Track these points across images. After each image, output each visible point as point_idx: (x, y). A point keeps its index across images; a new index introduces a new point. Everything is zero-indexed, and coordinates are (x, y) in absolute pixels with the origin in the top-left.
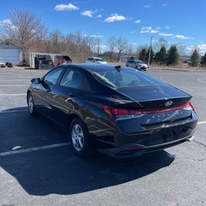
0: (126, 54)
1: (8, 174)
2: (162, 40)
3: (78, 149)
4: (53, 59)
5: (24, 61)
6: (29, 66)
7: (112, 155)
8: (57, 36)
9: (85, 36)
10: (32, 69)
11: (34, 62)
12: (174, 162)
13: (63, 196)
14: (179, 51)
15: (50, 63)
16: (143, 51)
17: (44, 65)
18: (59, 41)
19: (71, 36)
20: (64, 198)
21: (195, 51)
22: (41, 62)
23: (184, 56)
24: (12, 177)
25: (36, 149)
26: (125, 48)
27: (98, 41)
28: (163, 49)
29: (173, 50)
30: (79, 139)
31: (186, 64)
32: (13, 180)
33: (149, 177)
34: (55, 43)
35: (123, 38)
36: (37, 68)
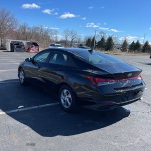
0: (76, 42)
1: (22, 124)
2: (102, 32)
3: (66, 107)
4: (25, 45)
5: (2, 45)
6: (6, 49)
7: (95, 109)
8: (25, 28)
9: (47, 28)
10: (9, 52)
11: (10, 46)
12: (131, 114)
13: (66, 137)
14: (114, 41)
15: (23, 47)
16: (89, 40)
17: (18, 49)
18: (26, 31)
19: (35, 28)
20: (67, 138)
21: (125, 41)
22: (15, 46)
23: (118, 44)
24: (26, 126)
25: (35, 107)
26: (75, 38)
27: (56, 32)
28: (103, 39)
29: (110, 40)
30: (68, 99)
31: (118, 50)
32: (27, 128)
33: (118, 124)
34: (24, 33)
35: (74, 30)
36: (12, 51)
